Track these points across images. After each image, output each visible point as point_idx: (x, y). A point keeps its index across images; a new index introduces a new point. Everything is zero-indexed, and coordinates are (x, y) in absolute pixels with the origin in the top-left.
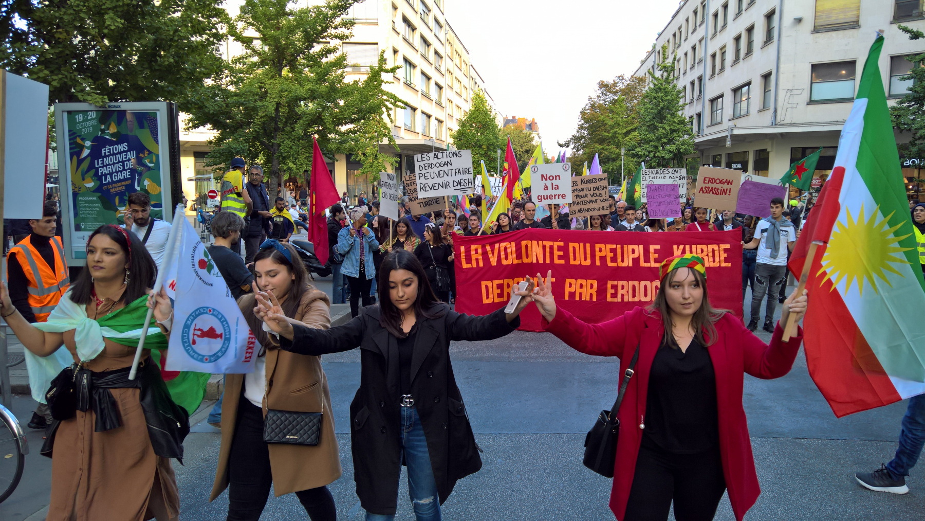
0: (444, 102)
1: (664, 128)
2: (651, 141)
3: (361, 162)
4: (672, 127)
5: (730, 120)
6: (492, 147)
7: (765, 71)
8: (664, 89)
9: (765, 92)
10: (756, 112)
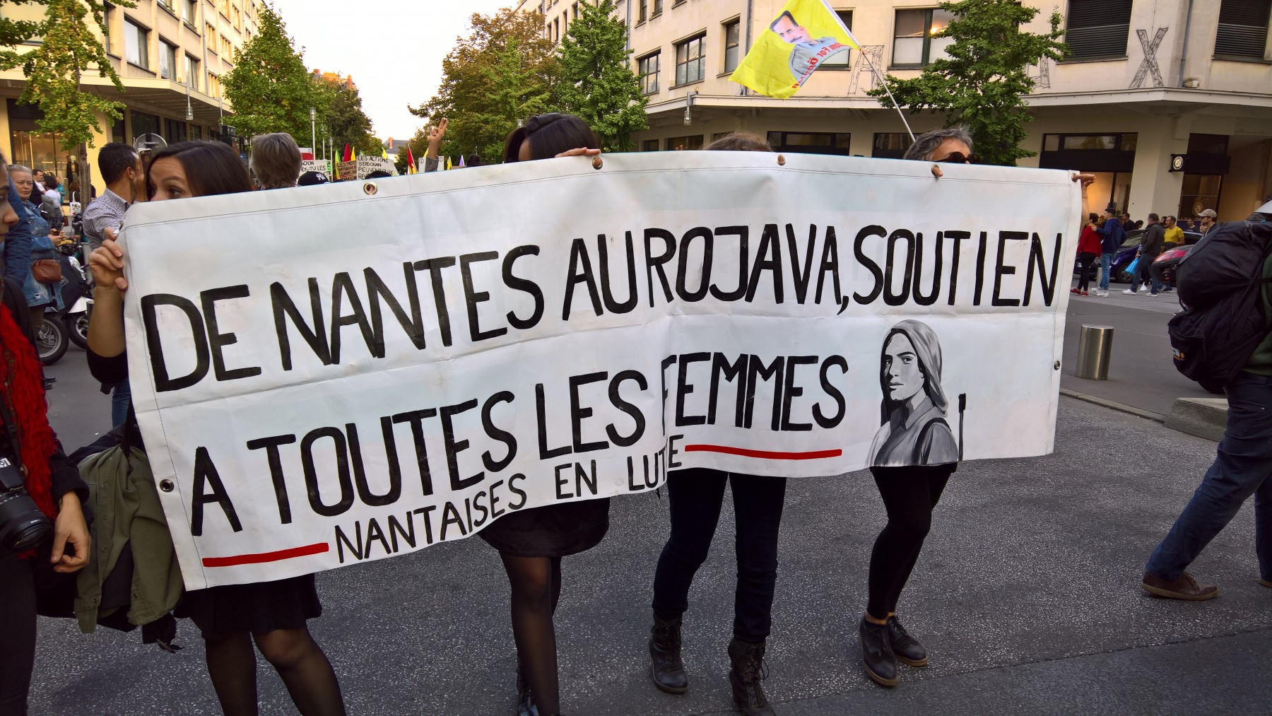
0: (198, 24)
1: (602, 87)
2: (581, 106)
3: (40, 107)
4: (614, 85)
5: (671, 89)
6: (300, 104)
7: (728, 15)
8: (600, 23)
9: (727, 48)
10: (715, 77)
